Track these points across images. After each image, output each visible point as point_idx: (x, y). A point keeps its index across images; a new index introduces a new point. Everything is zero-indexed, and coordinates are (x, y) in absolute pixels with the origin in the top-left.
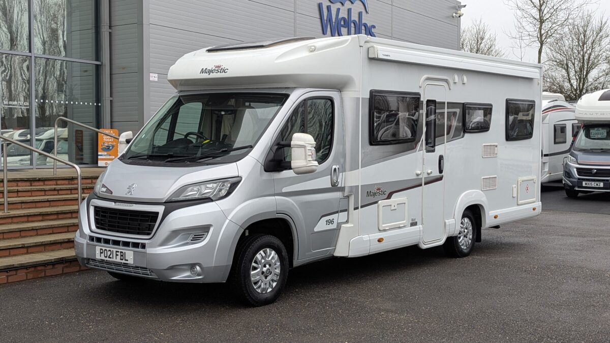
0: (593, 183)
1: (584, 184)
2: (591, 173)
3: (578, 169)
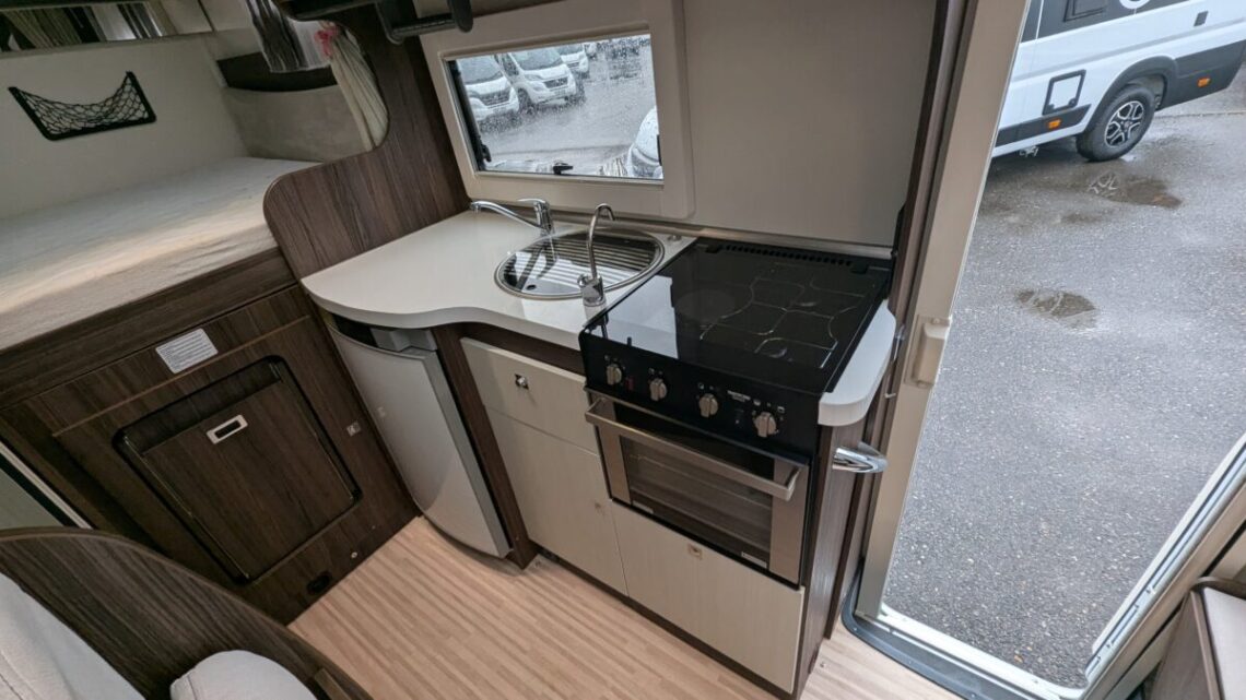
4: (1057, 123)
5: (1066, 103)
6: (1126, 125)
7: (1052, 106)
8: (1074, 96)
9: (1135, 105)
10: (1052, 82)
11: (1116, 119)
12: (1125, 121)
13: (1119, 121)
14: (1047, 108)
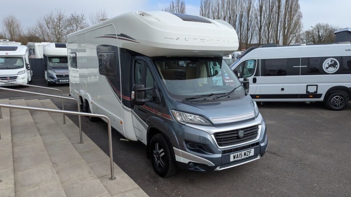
0: (64, 80)
1: (60, 81)
2: (63, 76)
3: (56, 75)
4: (312, 96)
5: (314, 92)
6: (338, 102)
7: (309, 92)
8: (316, 90)
9: (340, 97)
10: (307, 86)
11: (334, 99)
12: (338, 100)
13: (335, 100)
14: (307, 92)
